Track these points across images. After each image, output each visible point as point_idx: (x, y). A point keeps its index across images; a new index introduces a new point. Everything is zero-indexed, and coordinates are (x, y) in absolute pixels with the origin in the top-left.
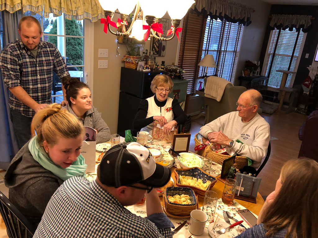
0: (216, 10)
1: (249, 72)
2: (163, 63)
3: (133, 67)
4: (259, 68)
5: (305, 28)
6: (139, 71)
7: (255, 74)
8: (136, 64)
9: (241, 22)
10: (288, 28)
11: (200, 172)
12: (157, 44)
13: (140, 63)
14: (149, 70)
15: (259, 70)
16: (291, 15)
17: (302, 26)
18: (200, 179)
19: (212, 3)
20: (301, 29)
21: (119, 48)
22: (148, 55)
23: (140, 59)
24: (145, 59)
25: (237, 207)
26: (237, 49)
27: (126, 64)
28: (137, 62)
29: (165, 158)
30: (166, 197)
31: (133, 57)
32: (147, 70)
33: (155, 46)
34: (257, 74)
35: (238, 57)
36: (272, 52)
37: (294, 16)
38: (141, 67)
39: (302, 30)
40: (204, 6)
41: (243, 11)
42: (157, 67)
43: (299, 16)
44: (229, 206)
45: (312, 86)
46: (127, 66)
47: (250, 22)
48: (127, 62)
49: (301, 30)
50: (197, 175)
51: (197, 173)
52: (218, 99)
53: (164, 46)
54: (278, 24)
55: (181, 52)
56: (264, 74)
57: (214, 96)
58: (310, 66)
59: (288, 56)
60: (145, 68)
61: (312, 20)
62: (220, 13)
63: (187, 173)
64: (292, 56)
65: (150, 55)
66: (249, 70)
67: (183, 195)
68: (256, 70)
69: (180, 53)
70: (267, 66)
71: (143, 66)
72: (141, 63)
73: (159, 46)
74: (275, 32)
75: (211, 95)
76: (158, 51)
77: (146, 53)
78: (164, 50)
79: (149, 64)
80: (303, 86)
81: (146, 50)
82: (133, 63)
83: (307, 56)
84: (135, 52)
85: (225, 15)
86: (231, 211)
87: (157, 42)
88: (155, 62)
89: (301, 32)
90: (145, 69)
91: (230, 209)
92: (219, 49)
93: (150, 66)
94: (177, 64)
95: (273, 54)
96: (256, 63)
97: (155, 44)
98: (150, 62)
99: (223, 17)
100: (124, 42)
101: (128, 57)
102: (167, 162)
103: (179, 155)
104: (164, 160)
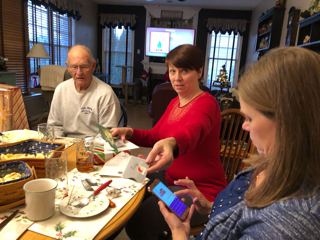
5: (132, 26)
10: (118, 26)
11: (38, 144)
15: (99, 68)
16: (117, 14)
17: (129, 24)
18: (39, 154)
34: (98, 72)
39: (130, 28)
41: (70, 3)
43: (124, 15)
44: (89, 173)
45: (149, 78)
47: (80, 17)
50: (34, 149)
54: (108, 23)
56: (105, 72)
58: (143, 60)
59: (123, 53)
63: (15, 150)
64: (127, 53)
74: (107, 30)
80: (141, 80)
83: (139, 52)
85: (50, 2)
92: (51, 43)
95: (109, 52)
99: (47, 4)
103: (2, 135)
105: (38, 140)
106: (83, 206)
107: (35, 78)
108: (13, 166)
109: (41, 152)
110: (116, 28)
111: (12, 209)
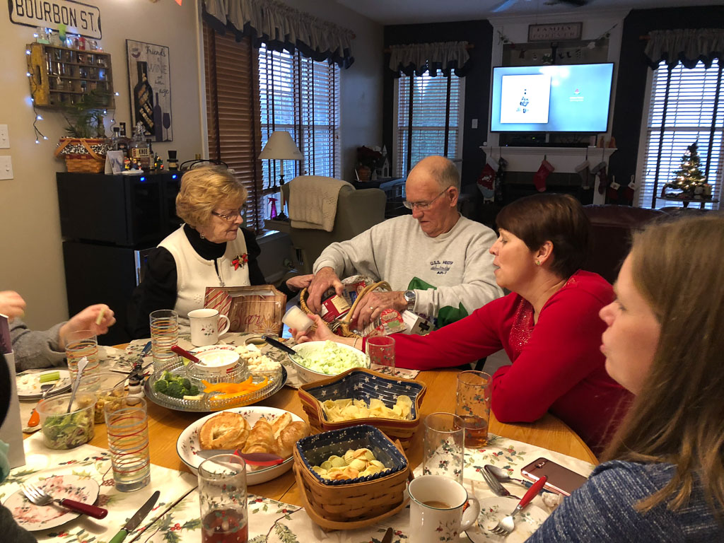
0: (276, 29)
1: (370, 171)
2: (172, 155)
3: (93, 167)
4: (387, 161)
5: (459, 67)
6: (111, 176)
7: (381, 174)
8: (101, 158)
9: (334, 58)
11: (370, 379)
12: (148, 110)
13: (111, 155)
14: (140, 171)
15: (387, 165)
16: (427, 44)
17: (452, 64)
18: (375, 400)
19: (264, 12)
20: (453, 70)
21: (39, 118)
22: (128, 135)
23: (110, 144)
24: (122, 147)
25: (504, 446)
26: (334, 122)
27: (69, 162)
28: (100, 153)
29: (254, 368)
30: (306, 470)
31: (87, 141)
32: (133, 172)
33: (144, 115)
34: (386, 175)
35: (339, 140)
36: (406, 124)
37: (432, 44)
38: (116, 165)
39: (454, 72)
40: (248, 18)
42: (159, 166)
43: (442, 44)
44: (483, 451)
45: (498, 184)
46: (73, 166)
47: (352, 60)
48: (72, 156)
49: (453, 74)
50: (364, 390)
51: (361, 385)
52: (328, 226)
53: (167, 115)
54: (406, 64)
55: (212, 131)
56: (398, 173)
57: (315, 220)
58: (485, 143)
59: (438, 128)
60: (126, 167)
61: (469, 51)
62: (287, 37)
63: (335, 392)
64: (447, 128)
65: (133, 134)
66: (367, 167)
67: (349, 453)
68: (382, 167)
69: (209, 132)
70: (401, 156)
71: (121, 161)
72: (114, 155)
73: (152, 115)
74: (404, 80)
75: (308, 221)
76: (153, 126)
77: (123, 133)
78: (168, 125)
79: (137, 157)
80: (481, 187)
81: (121, 124)
82: (89, 157)
84: (91, 127)
85: (298, 41)
86: (496, 461)
87: (148, 105)
88: (152, 152)
89: (453, 76)
90: (126, 170)
91: (489, 459)
92: (298, 123)
93: (139, 160)
94: (206, 155)
95: (408, 128)
96: (378, 149)
97: (141, 110)
98: (137, 150)
99: (294, 45)
100: (52, 103)
101: (72, 141)
102: (264, 377)
103: (293, 352)
104: (253, 373)
105: (371, 372)
106: (509, 533)
107: (273, 200)
108: (357, 434)
109: (377, 397)
110: (424, 74)
111: (377, 524)
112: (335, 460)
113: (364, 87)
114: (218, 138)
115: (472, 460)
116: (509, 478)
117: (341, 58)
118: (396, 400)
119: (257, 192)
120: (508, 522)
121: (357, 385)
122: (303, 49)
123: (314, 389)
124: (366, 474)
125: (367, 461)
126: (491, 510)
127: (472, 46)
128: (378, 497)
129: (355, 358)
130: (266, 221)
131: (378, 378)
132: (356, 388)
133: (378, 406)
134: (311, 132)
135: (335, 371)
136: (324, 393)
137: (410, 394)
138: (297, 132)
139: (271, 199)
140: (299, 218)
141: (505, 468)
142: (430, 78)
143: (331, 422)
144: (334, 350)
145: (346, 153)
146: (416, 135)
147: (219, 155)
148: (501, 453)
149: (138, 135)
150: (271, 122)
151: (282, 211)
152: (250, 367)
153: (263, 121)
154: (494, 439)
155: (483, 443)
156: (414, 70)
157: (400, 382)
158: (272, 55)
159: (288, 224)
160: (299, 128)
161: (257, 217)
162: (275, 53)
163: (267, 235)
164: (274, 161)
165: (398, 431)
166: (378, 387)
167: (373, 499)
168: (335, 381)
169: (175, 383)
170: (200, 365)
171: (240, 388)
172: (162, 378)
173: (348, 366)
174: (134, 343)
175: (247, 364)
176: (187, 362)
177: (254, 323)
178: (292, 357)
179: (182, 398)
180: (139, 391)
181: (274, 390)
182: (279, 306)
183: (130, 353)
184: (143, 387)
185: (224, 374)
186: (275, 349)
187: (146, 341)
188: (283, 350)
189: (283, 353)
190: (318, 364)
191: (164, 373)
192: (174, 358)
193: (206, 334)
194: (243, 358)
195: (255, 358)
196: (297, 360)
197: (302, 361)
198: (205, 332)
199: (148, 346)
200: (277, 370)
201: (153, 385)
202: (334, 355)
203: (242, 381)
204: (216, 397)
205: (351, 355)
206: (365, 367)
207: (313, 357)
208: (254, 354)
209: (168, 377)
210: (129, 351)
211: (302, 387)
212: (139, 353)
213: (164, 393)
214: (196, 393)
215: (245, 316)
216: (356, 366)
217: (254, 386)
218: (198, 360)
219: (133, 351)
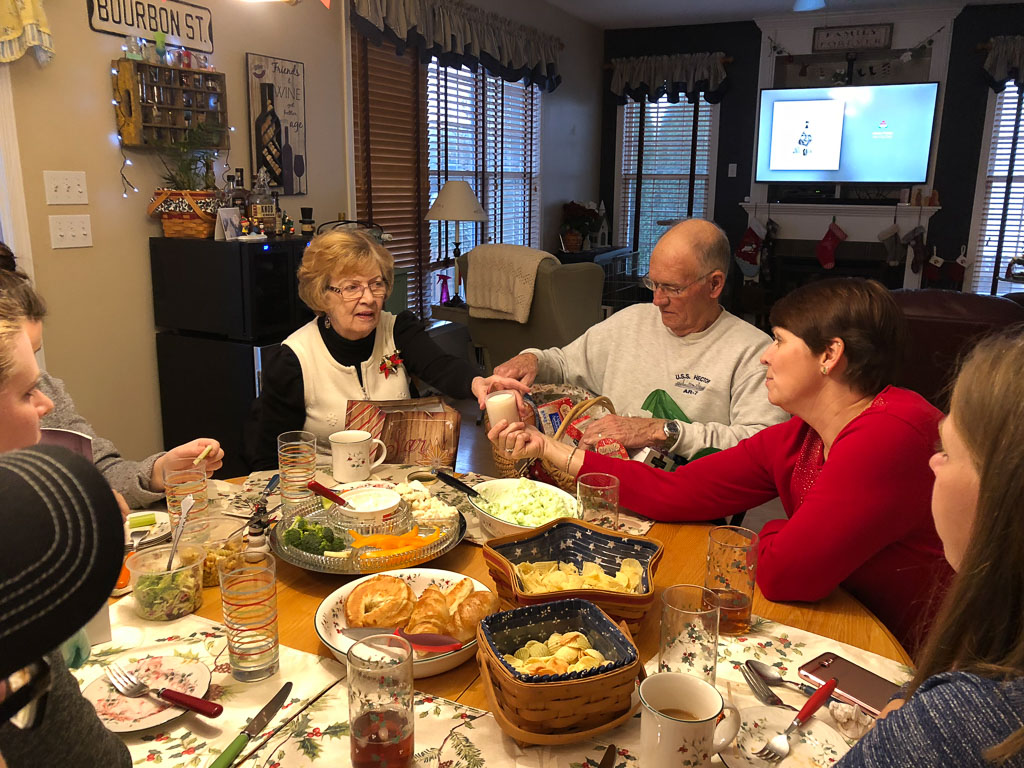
0: (453, 36)
1: (580, 238)
2: (307, 213)
3: (198, 230)
4: (605, 223)
5: (712, 88)
6: (224, 243)
7: (596, 242)
8: (210, 218)
9: (532, 76)
10: (665, 95)
11: (583, 535)
12: (274, 151)
13: (223, 213)
14: (263, 236)
15: (604, 229)
16: (665, 57)
17: (702, 85)
18: (590, 564)
19: (437, 12)
20: (702, 94)
21: (128, 162)
22: (247, 186)
23: (221, 199)
24: (238, 202)
25: (774, 635)
26: (531, 167)
27: (166, 223)
28: (209, 211)
29: (421, 514)
30: (495, 660)
31: (191, 195)
32: (254, 237)
33: (269, 158)
34: (603, 243)
35: (538, 193)
36: (633, 170)
37: (673, 57)
38: (230, 227)
39: (704, 96)
40: (414, 21)
41: (532, 44)
42: (288, 229)
43: (687, 56)
44: (743, 640)
45: (764, 257)
46: (172, 229)
47: (558, 80)
48: (171, 216)
49: (702, 99)
50: (574, 549)
51: (569, 542)
52: (521, 316)
53: (299, 158)
54: (635, 85)
55: (361, 180)
56: (621, 240)
57: (503, 306)
58: (746, 199)
60: (244, 231)
61: (726, 65)
62: (468, 47)
63: (534, 551)
64: (692, 176)
65: (253, 185)
66: (577, 232)
67: (555, 638)
68: (598, 231)
69: (357, 181)
70: (625, 216)
71: (236, 223)
72: (228, 214)
73: (280, 157)
74: (631, 107)
75: (494, 308)
76: (281, 174)
77: (240, 183)
78: (300, 171)
79: (259, 216)
80: (740, 261)
81: (237, 170)
82: (194, 216)
83: (732, 170)
84: (198, 175)
85: (482, 53)
86: (762, 655)
87: (274, 144)
88: (278, 210)
89: (703, 102)
90: (244, 234)
91: (752, 652)
92: (480, 169)
93: (261, 221)
94: (352, 215)
96: (593, 206)
97: (265, 151)
98: (259, 206)
99: (477, 59)
100: (146, 142)
101: (172, 194)
102: (435, 527)
103: (474, 494)
104: (419, 522)
105: (584, 524)
106: (781, 759)
107: (444, 278)
108: (565, 611)
109: (592, 560)
110: (660, 100)
111: (594, 738)
112: (534, 648)
113: (575, 117)
114: (369, 190)
115: (728, 652)
116: (781, 680)
117: (542, 77)
118: (619, 565)
119: (422, 266)
120: (780, 743)
121: (565, 542)
122: (489, 65)
123: (504, 546)
124: (579, 667)
125: (579, 649)
126: (756, 725)
127: (731, 59)
128: (596, 701)
129: (562, 504)
130: (433, 307)
131: (594, 533)
132: (563, 546)
133: (594, 573)
134: (499, 181)
135: (534, 521)
136: (518, 552)
137: (640, 557)
138: (479, 182)
139: (441, 277)
140: (480, 303)
141: (775, 665)
142: (669, 104)
143: (528, 593)
144: (532, 491)
145: (547, 211)
146: (647, 185)
147: (370, 214)
148: (769, 644)
149: (261, 186)
150: (443, 168)
151: (457, 294)
152: (415, 513)
153: (433, 166)
154: (760, 623)
155: (744, 628)
156: (645, 93)
157: (626, 539)
158: (446, 74)
159: (464, 311)
160: (481, 176)
161: (421, 301)
162: (450, 70)
163: (435, 326)
164: (447, 222)
165: (623, 609)
166: (595, 545)
167: (589, 703)
168: (532, 535)
169: (313, 534)
170: (346, 509)
171: (402, 542)
172: (295, 526)
173: (550, 516)
174: (254, 475)
175: (411, 508)
176: (328, 504)
177: (417, 451)
178: (474, 499)
179: (322, 555)
180: (263, 543)
181: (448, 546)
182: (451, 426)
183: (249, 490)
184: (267, 538)
185: (379, 521)
186: (449, 488)
187: (271, 474)
188: (460, 489)
189: (460, 494)
190: (509, 511)
191: (297, 519)
192: (309, 498)
193: (354, 466)
194: (405, 500)
195: (421, 500)
196: (480, 505)
197: (486, 506)
198: (352, 462)
199: (274, 481)
200: (452, 518)
201: (282, 535)
202: (532, 500)
203: (405, 531)
204: (369, 554)
205: (555, 499)
206: (576, 516)
207: (502, 501)
208: (420, 496)
209: (302, 525)
210: (249, 487)
211: (488, 543)
212: (262, 490)
213: (296, 546)
214: (340, 548)
215: (404, 439)
216: (563, 516)
217: (420, 540)
218: (344, 501)
219: (255, 488)
